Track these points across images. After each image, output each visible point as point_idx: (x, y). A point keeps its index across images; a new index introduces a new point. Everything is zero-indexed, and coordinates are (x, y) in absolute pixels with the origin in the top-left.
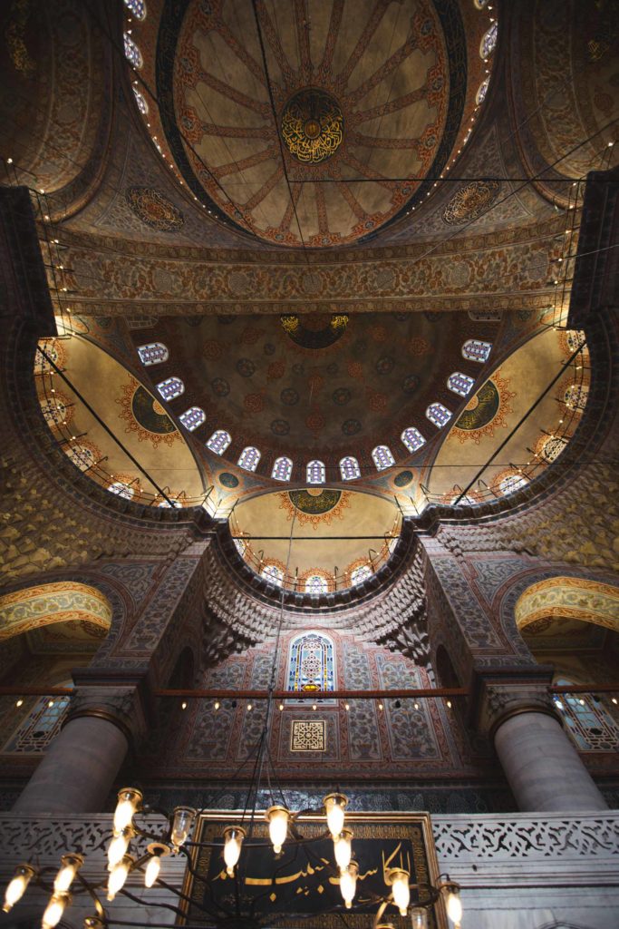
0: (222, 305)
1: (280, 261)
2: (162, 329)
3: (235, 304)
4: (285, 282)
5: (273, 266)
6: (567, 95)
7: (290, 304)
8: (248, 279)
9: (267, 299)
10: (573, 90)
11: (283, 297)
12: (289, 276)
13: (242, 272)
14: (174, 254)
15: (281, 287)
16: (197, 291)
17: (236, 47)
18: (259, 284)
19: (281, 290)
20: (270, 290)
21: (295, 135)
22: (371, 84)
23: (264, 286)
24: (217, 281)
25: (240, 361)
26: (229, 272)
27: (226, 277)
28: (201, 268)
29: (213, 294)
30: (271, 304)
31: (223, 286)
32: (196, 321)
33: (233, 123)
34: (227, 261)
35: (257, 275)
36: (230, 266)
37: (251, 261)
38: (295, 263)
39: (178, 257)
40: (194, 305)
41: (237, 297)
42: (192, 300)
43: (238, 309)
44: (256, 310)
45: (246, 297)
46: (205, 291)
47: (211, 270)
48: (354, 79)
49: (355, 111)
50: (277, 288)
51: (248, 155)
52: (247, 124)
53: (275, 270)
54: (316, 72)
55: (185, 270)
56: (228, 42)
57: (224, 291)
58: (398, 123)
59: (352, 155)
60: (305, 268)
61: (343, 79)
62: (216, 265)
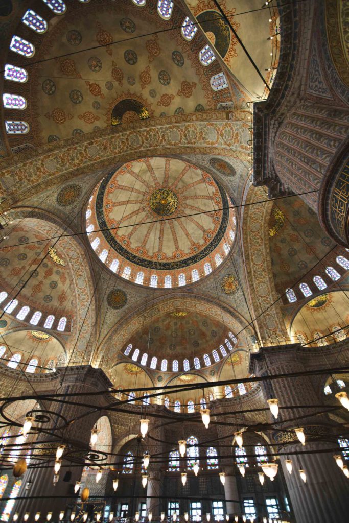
0: (268, 266)
1: (247, 241)
2: (280, 290)
3: (267, 260)
4: (255, 239)
5: (249, 245)
6: (171, 130)
7: (265, 236)
8: (256, 255)
9: (263, 246)
10: (168, 126)
11: (262, 239)
12: (253, 237)
13: (253, 258)
14: (252, 287)
15: (257, 240)
16: (264, 278)
17: (147, 238)
18: (257, 250)
19: (259, 241)
20: (259, 245)
21: (168, 209)
22: (144, 182)
23: (258, 248)
24: (258, 269)
25: (289, 254)
26: (254, 264)
27: (256, 265)
28: (255, 275)
29: (264, 270)
30: (265, 244)
31: (260, 266)
32: (275, 276)
33: (171, 236)
34: (250, 265)
35: (254, 251)
36: (252, 263)
37: (248, 254)
38: (247, 235)
39: (253, 285)
40: (270, 279)
41: (264, 259)
42: (268, 279)
43: (269, 259)
44: (268, 250)
45: (263, 256)
46: (263, 273)
47: (255, 271)
48: (144, 189)
49: (155, 186)
50: (258, 242)
51: (181, 229)
52: (170, 231)
53: (251, 244)
54: (144, 205)
55: (257, 282)
56: (146, 242)
57: (262, 265)
58: (158, 168)
59: (172, 184)
60: (249, 231)
61: (145, 193)
62: (252, 269)
